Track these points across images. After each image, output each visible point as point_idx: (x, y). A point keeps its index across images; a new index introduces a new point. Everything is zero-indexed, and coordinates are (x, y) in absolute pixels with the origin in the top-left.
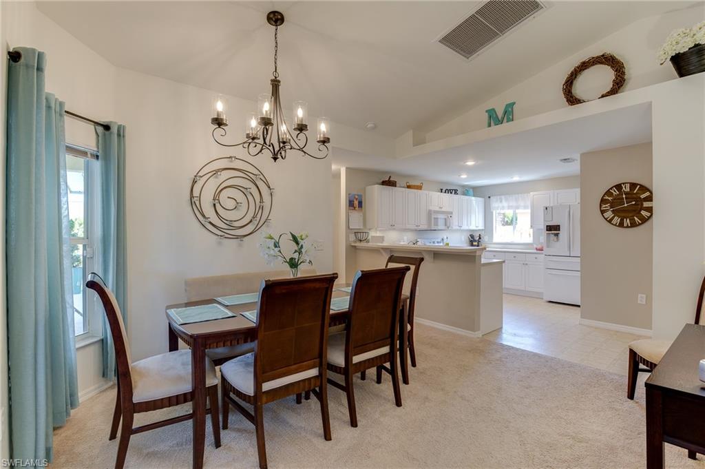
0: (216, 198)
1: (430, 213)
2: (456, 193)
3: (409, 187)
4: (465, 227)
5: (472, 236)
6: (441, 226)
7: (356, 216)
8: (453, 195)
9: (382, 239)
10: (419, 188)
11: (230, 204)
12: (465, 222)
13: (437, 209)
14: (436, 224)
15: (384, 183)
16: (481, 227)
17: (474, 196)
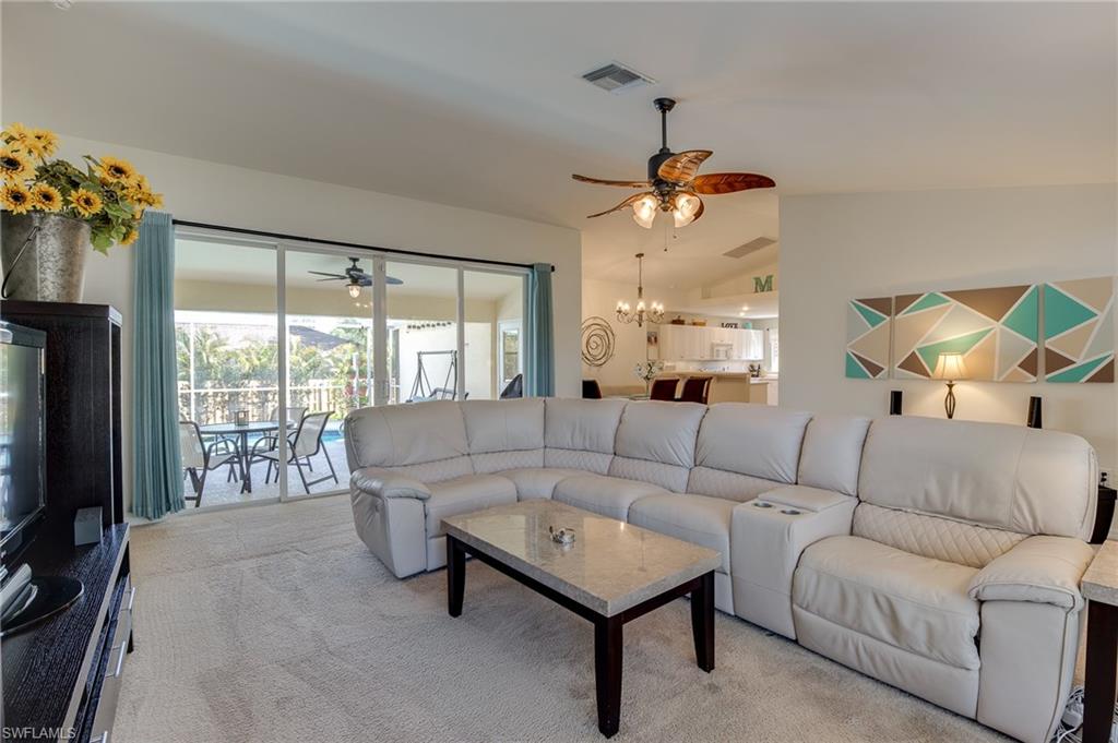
0: (588, 343)
1: (712, 346)
2: (736, 327)
3: (694, 324)
4: (744, 358)
5: (752, 366)
6: (722, 357)
7: (653, 349)
8: (733, 330)
9: (674, 368)
10: (703, 324)
11: (594, 345)
12: (744, 354)
13: (719, 342)
14: (718, 356)
15: (674, 322)
16: (760, 357)
17: (754, 328)
